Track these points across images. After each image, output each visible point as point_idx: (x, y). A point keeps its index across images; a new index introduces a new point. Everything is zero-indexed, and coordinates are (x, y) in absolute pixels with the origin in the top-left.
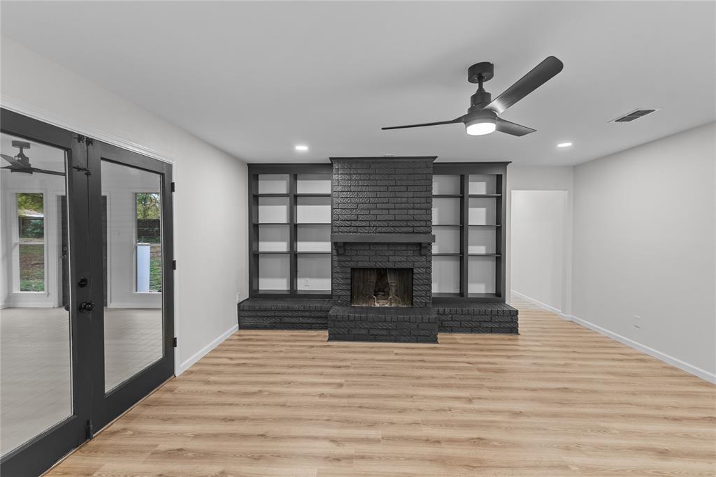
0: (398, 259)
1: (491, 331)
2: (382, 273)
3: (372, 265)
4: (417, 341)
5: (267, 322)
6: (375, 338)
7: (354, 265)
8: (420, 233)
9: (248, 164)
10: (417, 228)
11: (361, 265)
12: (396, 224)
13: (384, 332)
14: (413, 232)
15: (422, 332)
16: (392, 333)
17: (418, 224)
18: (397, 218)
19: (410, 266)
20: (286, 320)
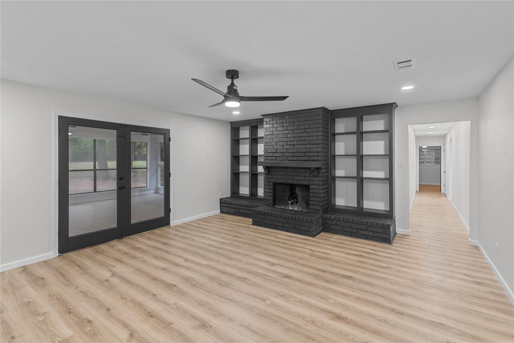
0: (300, 178)
1: (367, 237)
2: (292, 187)
3: (284, 181)
4: (300, 234)
5: (233, 211)
6: (275, 227)
7: (274, 181)
8: (314, 161)
9: (230, 122)
10: (312, 157)
11: (278, 181)
12: (298, 154)
13: (281, 225)
14: (309, 160)
15: (303, 228)
16: (286, 225)
17: (313, 155)
18: (299, 150)
19: (307, 183)
20: (241, 211)
